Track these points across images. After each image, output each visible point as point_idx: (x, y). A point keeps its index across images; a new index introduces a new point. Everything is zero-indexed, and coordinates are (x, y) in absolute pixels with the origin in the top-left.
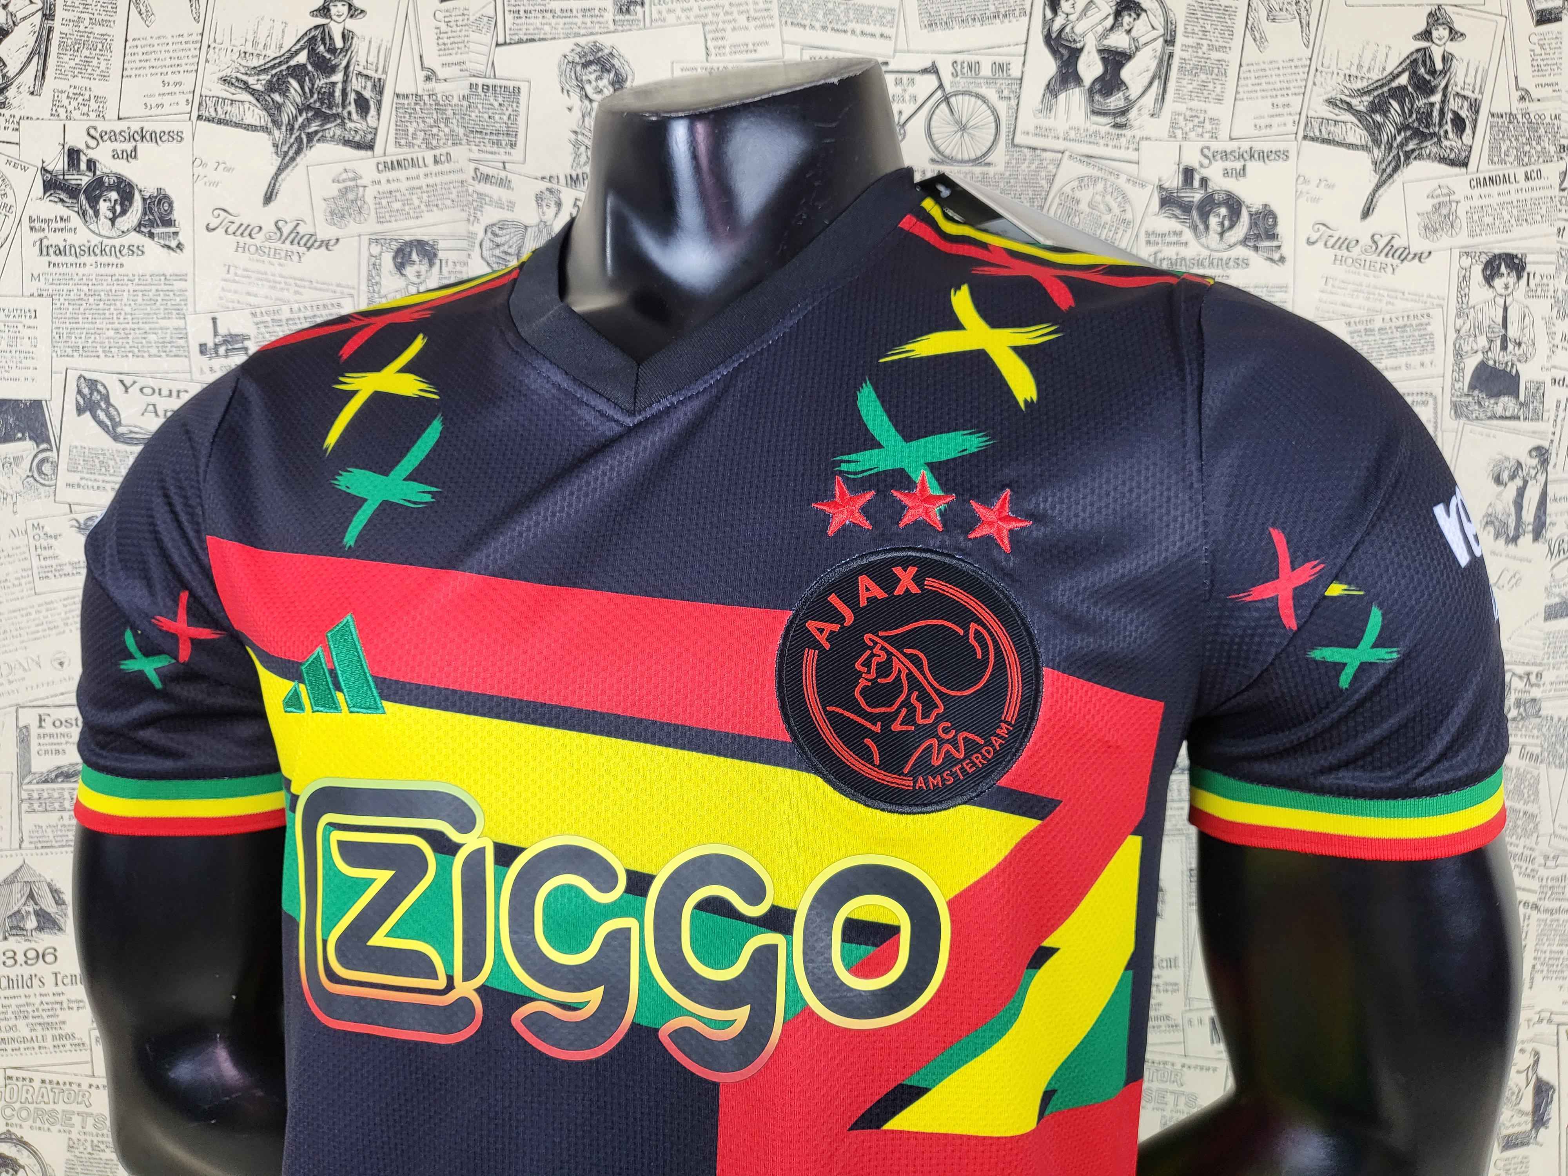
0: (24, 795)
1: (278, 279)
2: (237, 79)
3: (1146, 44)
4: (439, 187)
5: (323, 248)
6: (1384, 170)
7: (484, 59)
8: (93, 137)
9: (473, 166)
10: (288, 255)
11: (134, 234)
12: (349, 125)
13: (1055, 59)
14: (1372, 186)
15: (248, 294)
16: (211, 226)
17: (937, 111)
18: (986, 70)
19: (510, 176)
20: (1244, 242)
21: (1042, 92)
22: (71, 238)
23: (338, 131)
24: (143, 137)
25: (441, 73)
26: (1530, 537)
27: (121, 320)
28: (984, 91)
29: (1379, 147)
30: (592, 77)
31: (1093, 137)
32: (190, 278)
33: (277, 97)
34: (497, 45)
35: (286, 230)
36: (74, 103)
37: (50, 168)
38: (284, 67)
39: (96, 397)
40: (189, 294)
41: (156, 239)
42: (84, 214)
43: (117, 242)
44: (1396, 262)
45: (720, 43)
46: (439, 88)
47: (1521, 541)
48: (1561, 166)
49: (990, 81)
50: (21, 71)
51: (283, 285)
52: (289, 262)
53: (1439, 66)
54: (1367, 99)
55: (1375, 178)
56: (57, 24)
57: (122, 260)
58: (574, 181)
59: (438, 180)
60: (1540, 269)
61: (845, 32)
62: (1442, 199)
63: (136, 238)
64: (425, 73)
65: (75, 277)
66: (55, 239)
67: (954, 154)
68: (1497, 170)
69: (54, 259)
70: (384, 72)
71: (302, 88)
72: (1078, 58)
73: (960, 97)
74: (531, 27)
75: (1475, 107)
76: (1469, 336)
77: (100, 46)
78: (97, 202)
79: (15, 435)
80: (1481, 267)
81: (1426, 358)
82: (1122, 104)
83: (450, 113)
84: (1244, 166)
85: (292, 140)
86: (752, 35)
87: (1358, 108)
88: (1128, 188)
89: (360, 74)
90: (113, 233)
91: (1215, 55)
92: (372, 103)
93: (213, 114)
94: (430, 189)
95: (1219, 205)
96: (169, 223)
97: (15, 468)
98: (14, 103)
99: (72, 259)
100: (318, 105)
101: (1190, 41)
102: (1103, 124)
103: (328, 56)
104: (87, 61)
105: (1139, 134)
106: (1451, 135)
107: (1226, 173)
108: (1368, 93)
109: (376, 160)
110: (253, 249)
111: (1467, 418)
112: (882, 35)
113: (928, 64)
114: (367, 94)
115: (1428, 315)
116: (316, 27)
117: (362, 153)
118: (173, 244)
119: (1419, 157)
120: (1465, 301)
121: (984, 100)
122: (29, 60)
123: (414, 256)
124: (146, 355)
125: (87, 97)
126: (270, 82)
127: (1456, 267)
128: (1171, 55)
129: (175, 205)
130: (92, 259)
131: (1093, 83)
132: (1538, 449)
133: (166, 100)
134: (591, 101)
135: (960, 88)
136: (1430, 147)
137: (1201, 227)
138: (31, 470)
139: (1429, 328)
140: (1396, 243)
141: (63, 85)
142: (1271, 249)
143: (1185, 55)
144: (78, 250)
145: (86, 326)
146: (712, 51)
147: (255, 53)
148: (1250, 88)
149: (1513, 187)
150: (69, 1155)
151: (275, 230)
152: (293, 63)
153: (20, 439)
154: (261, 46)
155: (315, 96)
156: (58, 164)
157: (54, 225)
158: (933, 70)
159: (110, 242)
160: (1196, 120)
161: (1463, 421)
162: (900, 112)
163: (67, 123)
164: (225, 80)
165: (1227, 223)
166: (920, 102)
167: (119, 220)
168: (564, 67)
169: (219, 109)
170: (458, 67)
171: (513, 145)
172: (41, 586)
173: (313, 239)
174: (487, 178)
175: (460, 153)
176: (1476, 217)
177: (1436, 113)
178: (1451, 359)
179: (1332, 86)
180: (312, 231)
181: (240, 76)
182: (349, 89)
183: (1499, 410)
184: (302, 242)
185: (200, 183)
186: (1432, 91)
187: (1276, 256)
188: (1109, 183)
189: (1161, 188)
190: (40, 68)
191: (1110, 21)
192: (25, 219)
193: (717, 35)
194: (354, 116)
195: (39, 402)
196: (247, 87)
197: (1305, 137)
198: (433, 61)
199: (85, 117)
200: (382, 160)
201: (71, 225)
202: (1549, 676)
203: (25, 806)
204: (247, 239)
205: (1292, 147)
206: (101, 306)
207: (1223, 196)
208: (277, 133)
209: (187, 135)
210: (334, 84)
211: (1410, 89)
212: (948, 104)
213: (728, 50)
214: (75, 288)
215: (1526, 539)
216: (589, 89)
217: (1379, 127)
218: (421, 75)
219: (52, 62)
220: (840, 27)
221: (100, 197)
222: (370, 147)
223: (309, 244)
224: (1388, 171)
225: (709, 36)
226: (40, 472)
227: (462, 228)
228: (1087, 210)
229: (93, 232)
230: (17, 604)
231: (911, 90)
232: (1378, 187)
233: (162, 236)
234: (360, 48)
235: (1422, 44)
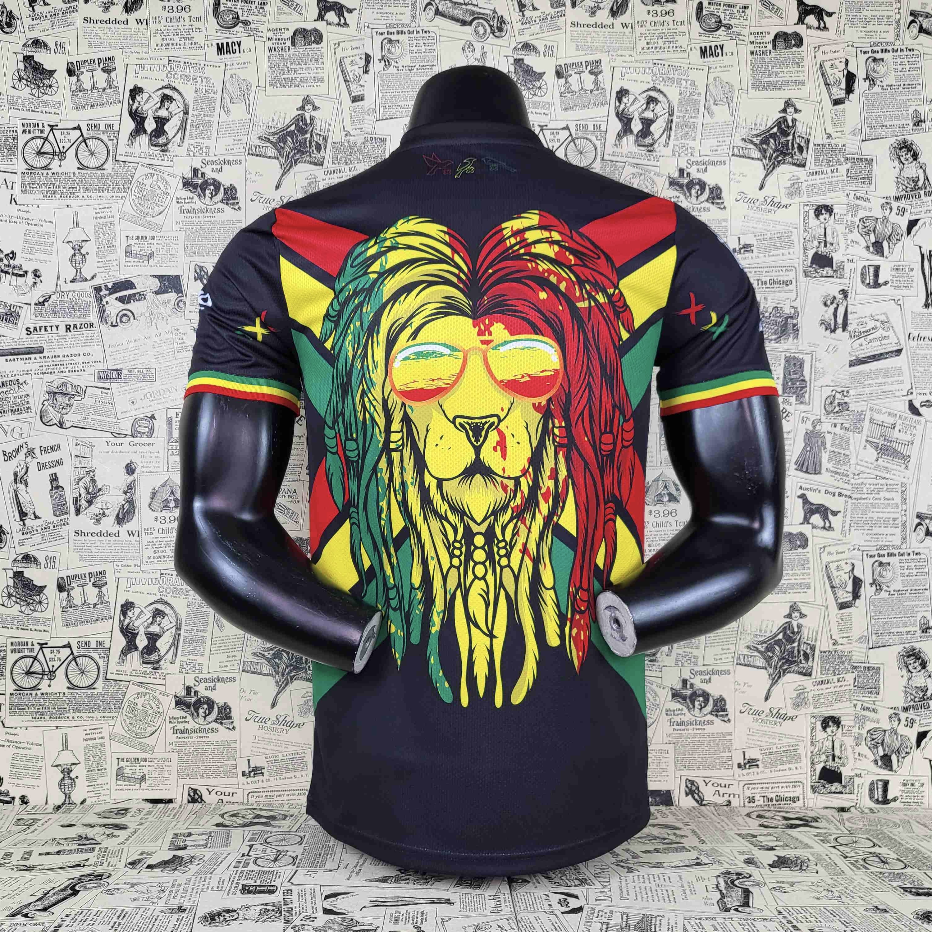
0: (170, 448)
2: (265, 138)
3: (661, 116)
6: (768, 169)
7: (371, 127)
8: (204, 163)
12: (313, 155)
13: (621, 123)
14: (763, 176)
16: (253, 200)
17: (569, 146)
18: (590, 128)
21: (615, 137)
22: (193, 206)
23: (308, 158)
24: (225, 163)
25: (352, 133)
26: (841, 330)
28: (589, 137)
29: (766, 159)
31: (639, 156)
32: (243, 221)
33: (282, 145)
34: (376, 121)
36: (196, 149)
37: (186, 177)
38: (285, 132)
39: (202, 273)
41: (229, 205)
42: (199, 196)
44: (776, 209)
46: (351, 139)
47: (837, 331)
48: (847, 166)
49: (593, 133)
50: (174, 136)
53: (790, 124)
55: (765, 173)
56: (190, 116)
57: (215, 215)
60: (840, 212)
62: (795, 181)
63: (221, 205)
65: (195, 222)
66: (187, 206)
68: (819, 168)
69: (186, 215)
70: (328, 133)
71: (293, 140)
72: (631, 122)
73: (579, 140)
74: (391, 113)
75: (808, 142)
76: (810, 241)
77: (208, 125)
78: (205, 191)
79: (168, 290)
80: (814, 210)
81: (791, 250)
82: (651, 141)
83: (356, 149)
84: (706, 168)
85: (288, 162)
87: (756, 142)
88: (655, 178)
90: (212, 204)
91: (691, 120)
92: (322, 146)
93: (255, 152)
95: (696, 184)
96: (235, 199)
97: (168, 305)
99: (194, 215)
100: (299, 147)
101: (680, 114)
102: (643, 151)
103: (304, 127)
104: (202, 132)
105: (658, 154)
106: (797, 154)
107: (698, 171)
108: (760, 136)
109: (324, 170)
112: (544, 114)
113: (565, 126)
114: (321, 142)
115: (791, 232)
116: (299, 115)
117: (318, 167)
118: (237, 207)
119: (784, 163)
120: (807, 225)
121: (590, 141)
125: (202, 147)
126: (279, 138)
127: (802, 211)
128: (672, 121)
129: (238, 191)
130: (202, 214)
131: (638, 133)
132: (843, 290)
133: (235, 147)
135: (579, 136)
136: (788, 159)
137: (688, 194)
138: (174, 305)
139: (792, 238)
140: (775, 201)
141: (192, 142)
142: (720, 203)
143: (678, 120)
144: (196, 211)
145: (200, 243)
148: (707, 134)
149: (826, 176)
150: (188, 609)
152: (289, 130)
153: (170, 292)
154: (275, 123)
155: (298, 144)
156: (189, 175)
157: (186, 201)
158: (567, 128)
160: (684, 148)
161: (809, 278)
163: (193, 157)
164: (260, 138)
165: (699, 192)
166: (561, 142)
167: (214, 198)
169: (257, 150)
170: (360, 130)
172: (179, 355)
175: (360, 167)
176: (810, 189)
177: (790, 144)
178: (802, 251)
181: (266, 136)
182: (313, 140)
183: (825, 273)
185: (248, 181)
186: (788, 135)
187: (722, 207)
188: (646, 176)
189: (669, 177)
191: (645, 106)
192: (175, 199)
194: (315, 152)
195: (179, 276)
196: (269, 141)
197: (733, 155)
198: (348, 128)
199: (201, 155)
200: (326, 170)
201: (194, 200)
202: (852, 392)
203: (170, 452)
204: (268, 205)
205: (727, 160)
206: (206, 235)
207: (697, 181)
208: (281, 159)
209: (243, 161)
210: (306, 138)
211: (778, 134)
212: (574, 143)
214: (195, 227)
215: (839, 331)
217: (765, 150)
218: (344, 134)
219: (187, 132)
221: (206, 189)
222: (322, 165)
224: (770, 169)
226: (178, 306)
229: (203, 203)
230: (168, 364)
231: (557, 137)
233: (232, 204)
234: (317, 123)
235: (782, 115)
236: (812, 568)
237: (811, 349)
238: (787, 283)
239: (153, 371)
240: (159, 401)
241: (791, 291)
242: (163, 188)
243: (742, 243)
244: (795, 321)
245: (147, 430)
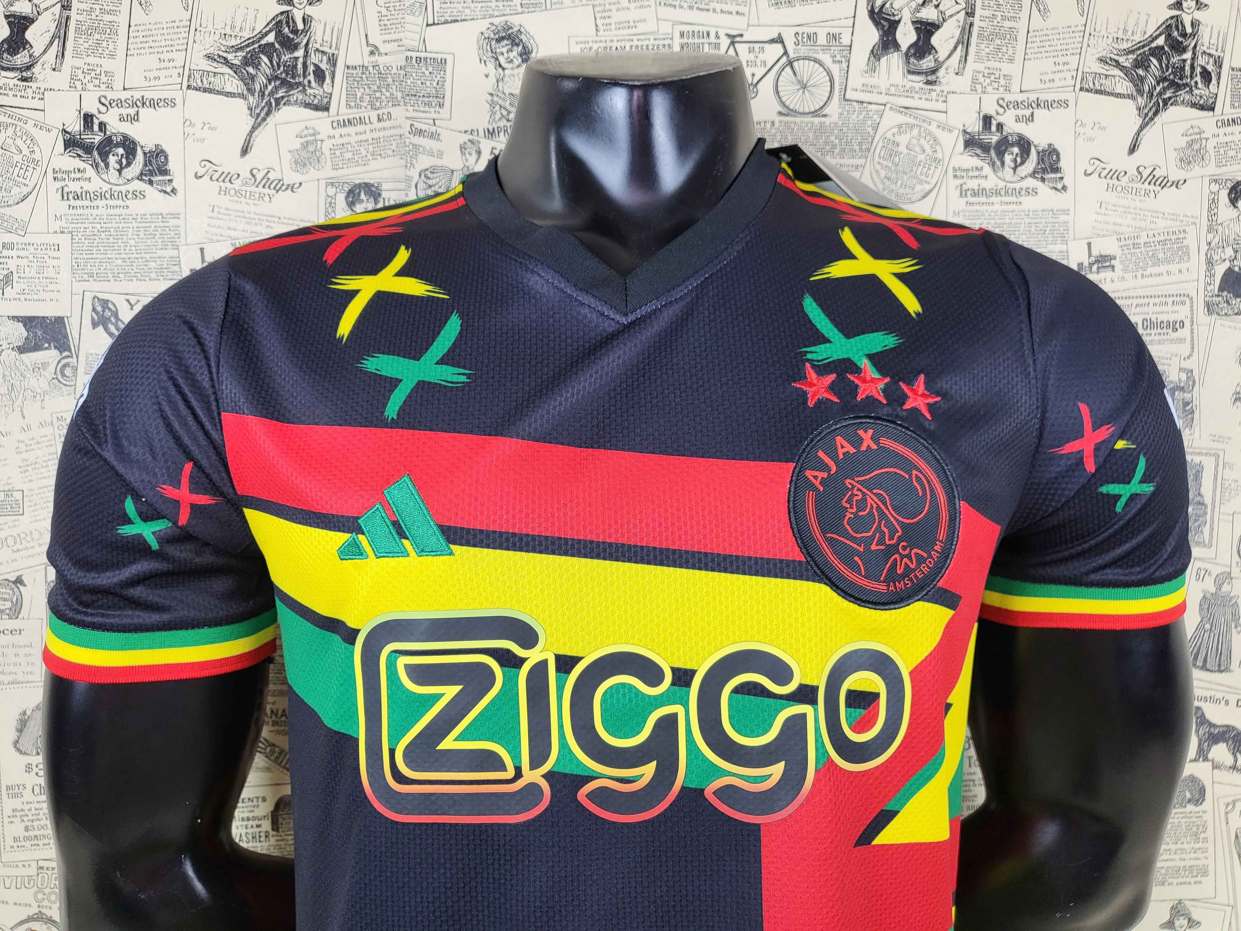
1: (253, 216)
2: (219, 56)
3: (951, 16)
4: (382, 140)
5: (289, 191)
6: (1147, 115)
7: (418, 36)
8: (103, 104)
9: (409, 122)
10: (261, 197)
11: (137, 181)
12: (309, 91)
13: (878, 29)
14: (1137, 127)
15: (229, 228)
16: (199, 174)
17: (783, 73)
18: (822, 39)
19: (439, 130)
20: (1033, 175)
21: (868, 56)
22: (87, 186)
23: (300, 97)
24: (143, 104)
25: (383, 48)
27: (127, 251)
28: (820, 56)
29: (1142, 95)
30: (504, 50)
31: (909, 93)
32: (182, 216)
33: (251, 70)
34: (428, 25)
35: (259, 177)
36: (88, 77)
37: (69, 130)
38: (256, 46)
39: (108, 313)
40: (182, 229)
41: (155, 185)
42: (97, 166)
43: (123, 189)
44: (1158, 188)
45: (607, 21)
46: (382, 60)
49: (826, 48)
50: (45, 51)
51: (257, 221)
52: (261, 202)
53: (1189, 30)
54: (1132, 57)
55: (1139, 121)
56: (73, 14)
57: (128, 203)
58: (491, 133)
59: (381, 134)
61: (708, 10)
62: (1193, 137)
63: (138, 185)
64: (370, 48)
65: (90, 217)
66: (74, 187)
67: (797, 108)
68: (1238, 112)
69: (73, 202)
70: (337, 48)
71: (271, 62)
72: (896, 28)
73: (801, 62)
74: (455, 10)
75: (1219, 63)
76: (1219, 248)
77: (108, 31)
78: (107, 157)
79: (43, 345)
80: (1227, 191)
81: (1183, 266)
82: (932, 64)
83: (390, 80)
84: (1032, 113)
85: (263, 104)
86: (633, 14)
87: (1124, 64)
88: (938, 133)
89: (317, 50)
90: (121, 181)
91: (1007, 24)
92: (327, 73)
93: (200, 84)
94: (375, 141)
95: (1012, 145)
96: (165, 172)
97: (43, 372)
98: (40, 77)
99: (87, 203)
100: (283, 76)
101: (987, 13)
102: (917, 81)
103: (291, 36)
104: (98, 43)
105: (946, 89)
106: (1200, 85)
107: (1018, 120)
108: (1132, 52)
109: (331, 119)
110: (232, 192)
111: (1219, 314)
112: (737, 13)
113: (775, 36)
114: (324, 66)
115: (1184, 231)
116: (282, 13)
117: (320, 114)
118: (169, 189)
119: (1175, 103)
120: (1215, 219)
121: (821, 64)
122: (51, 43)
123: (363, 196)
124: (147, 279)
125: (98, 72)
126: (245, 57)
127: (1206, 192)
128: (971, 25)
129: (170, 158)
130: (104, 202)
131: (909, 48)
133: (162, 74)
134: (504, 69)
135: (801, 54)
136: (1183, 95)
137: (998, 163)
138: (55, 373)
139: (1186, 242)
140: (1157, 173)
141: (79, 63)
142: (1055, 180)
143: (983, 24)
144: (92, 195)
145: (99, 256)
146: (601, 27)
147: (233, 34)
148: (1037, 50)
151: (250, 177)
152: (263, 42)
153: (46, 349)
154: (238, 29)
155: (282, 68)
156: (75, 126)
157: (72, 175)
158: (779, 40)
159: (118, 188)
160: (993, 77)
161: (1214, 316)
162: (753, 75)
163: (83, 93)
164: (209, 57)
165: (1019, 160)
166: (769, 65)
167: (125, 170)
168: (481, 42)
169: (204, 80)
170: (396, 44)
171: (441, 106)
173: (281, 183)
174: (420, 132)
175: (398, 113)
176: (1222, 151)
177: (1187, 68)
178: (1203, 267)
179: (1102, 47)
180: (280, 178)
181: (221, 53)
182: (309, 62)
184: (272, 186)
185: (189, 140)
186: (1184, 50)
187: (1060, 186)
188: (922, 129)
189: (965, 132)
190: (61, 49)
192: (50, 173)
193: (604, 14)
194: (313, 84)
195: (62, 318)
196: (226, 62)
197: (1081, 89)
198: (376, 38)
199: (97, 88)
200: (336, 119)
201: (87, 175)
204: (228, 184)
205: (1071, 97)
206: (111, 240)
207: (1015, 138)
208: (251, 98)
209: (179, 102)
210: (296, 59)
211: (1166, 48)
212: (792, 68)
213: (613, 26)
214: (90, 226)
216: (502, 60)
217: (1142, 79)
218: (366, 50)
219: (69, 44)
220: (703, 6)
221: (109, 153)
222: (327, 109)
223: (277, 188)
224: (1150, 115)
225: (598, 16)
226: (63, 375)
227: (401, 173)
228: (906, 151)
229: (104, 181)
231: (761, 57)
232: (1142, 128)
233: (159, 183)
234: (317, 29)
235: (1175, 13)
236: (1211, 840)
237: (1216, 445)
238: (1175, 326)
239: (18, 495)
240: (29, 552)
241: (1181, 340)
242: (26, 151)
243: (1095, 252)
244: (1187, 396)
245: (8, 605)
